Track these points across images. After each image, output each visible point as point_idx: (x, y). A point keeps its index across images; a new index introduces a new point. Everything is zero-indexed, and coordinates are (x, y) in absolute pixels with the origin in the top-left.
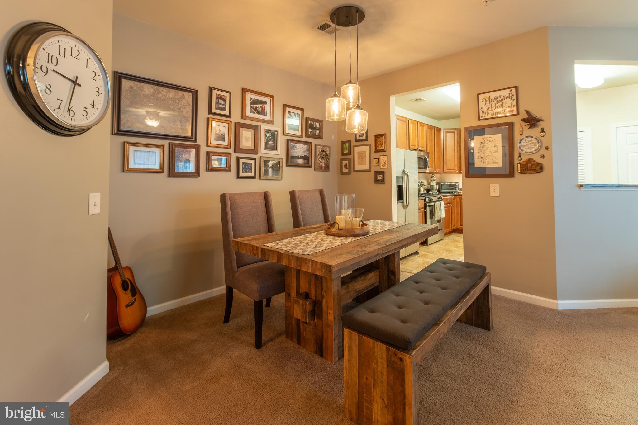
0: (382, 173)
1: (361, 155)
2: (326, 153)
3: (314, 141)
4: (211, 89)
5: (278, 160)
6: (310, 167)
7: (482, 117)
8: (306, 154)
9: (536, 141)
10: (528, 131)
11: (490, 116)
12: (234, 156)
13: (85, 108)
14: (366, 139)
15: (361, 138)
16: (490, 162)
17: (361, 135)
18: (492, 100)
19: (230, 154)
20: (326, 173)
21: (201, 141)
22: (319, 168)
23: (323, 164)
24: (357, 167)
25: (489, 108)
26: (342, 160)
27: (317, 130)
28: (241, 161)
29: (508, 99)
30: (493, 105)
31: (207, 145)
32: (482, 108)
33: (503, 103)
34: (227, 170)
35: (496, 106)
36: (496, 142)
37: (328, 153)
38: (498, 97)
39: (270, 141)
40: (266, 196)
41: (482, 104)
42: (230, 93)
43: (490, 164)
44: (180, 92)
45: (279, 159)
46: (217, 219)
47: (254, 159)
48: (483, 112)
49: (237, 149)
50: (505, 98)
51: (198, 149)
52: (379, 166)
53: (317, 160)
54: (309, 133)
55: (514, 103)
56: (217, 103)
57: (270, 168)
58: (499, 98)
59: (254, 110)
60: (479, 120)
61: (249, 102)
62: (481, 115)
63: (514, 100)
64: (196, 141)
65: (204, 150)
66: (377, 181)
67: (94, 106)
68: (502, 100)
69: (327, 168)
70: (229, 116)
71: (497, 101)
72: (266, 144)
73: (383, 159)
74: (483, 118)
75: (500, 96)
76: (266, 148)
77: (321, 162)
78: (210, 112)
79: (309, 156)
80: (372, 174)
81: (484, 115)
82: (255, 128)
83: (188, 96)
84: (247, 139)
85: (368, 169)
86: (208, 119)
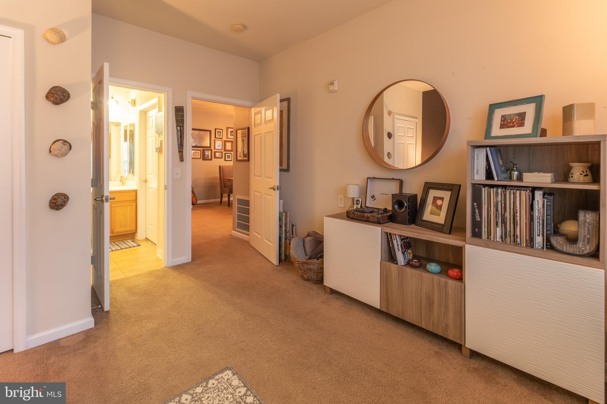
4: (216, 129)
12: (224, 153)
19: (222, 152)
21: (212, 148)
28: (226, 154)
31: (214, 149)
34: (222, 158)
42: (222, 130)
44: (206, 132)
46: (218, 175)
47: (231, 154)
49: (225, 150)
51: (211, 150)
56: (218, 134)
59: (232, 135)
61: (229, 132)
64: (211, 148)
65: (213, 151)
70: (222, 138)
78: (215, 137)
82: (232, 142)
83: (208, 133)
84: (228, 146)
86: (215, 140)
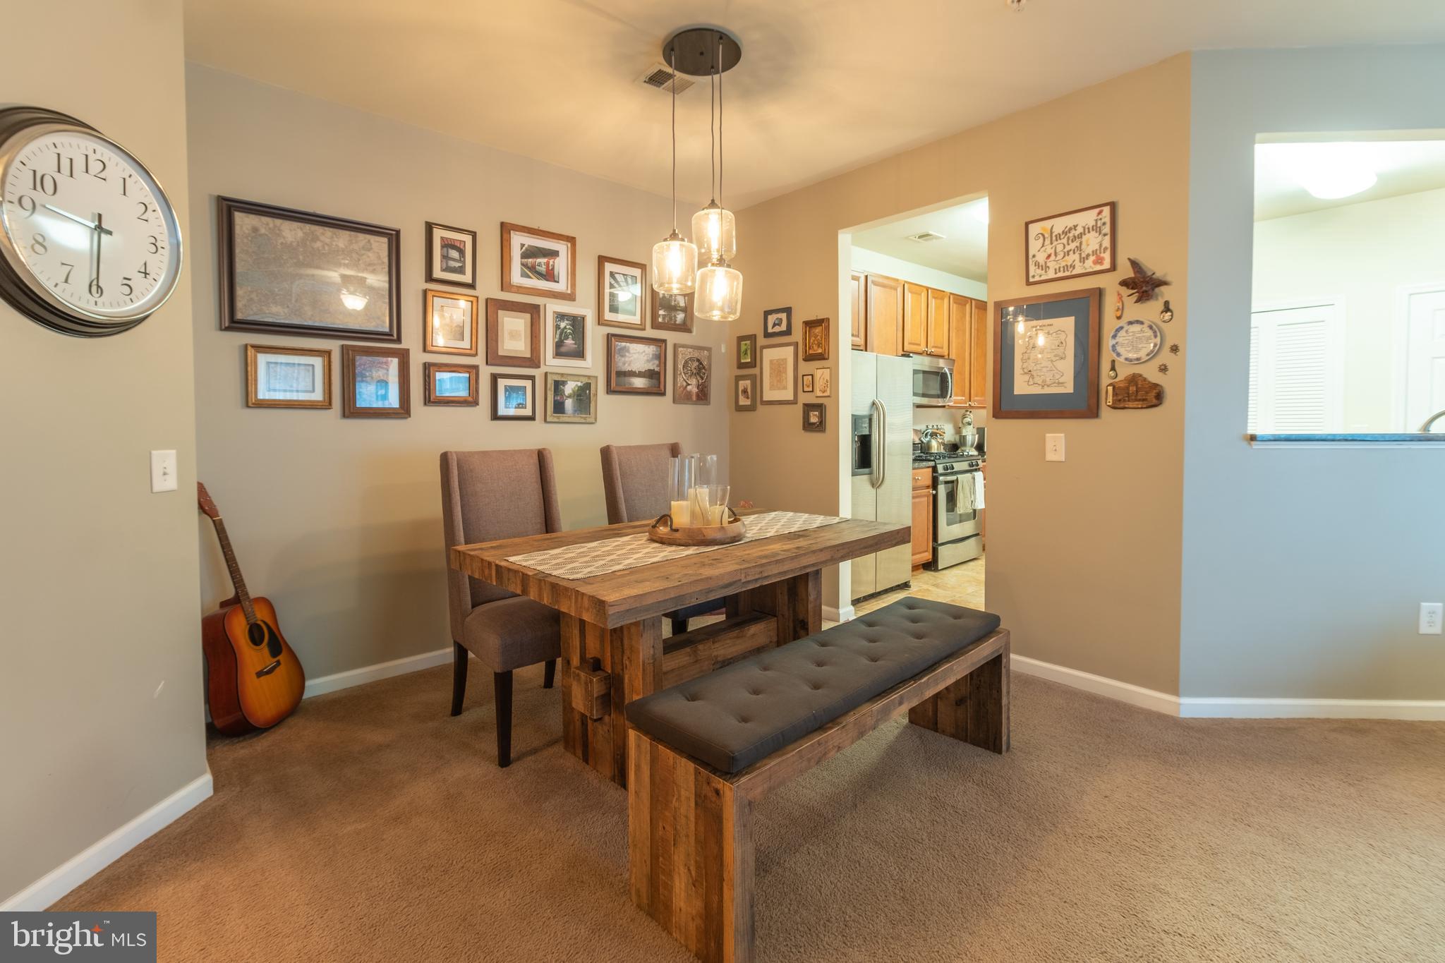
0: (820, 407)
1: (778, 367)
2: (701, 363)
3: (671, 337)
4: (429, 227)
5: (586, 380)
6: (663, 394)
7: (1033, 276)
8: (653, 366)
9: (1150, 333)
10: (1134, 310)
11: (1051, 275)
12: (486, 372)
13: (125, 278)
14: (788, 332)
15: (777, 329)
16: (1048, 383)
17: (776, 322)
18: (1058, 237)
19: (476, 368)
20: (701, 408)
21: (411, 340)
22: (682, 398)
23: (693, 388)
24: (769, 395)
25: (1049, 256)
26: (738, 378)
27: (680, 312)
28: (502, 383)
29: (1093, 234)
30: (1060, 248)
31: (425, 350)
32: (1034, 256)
33: (1081, 243)
34: (472, 401)
35: (1066, 250)
36: (1063, 337)
37: (705, 363)
38: (1070, 229)
39: (567, 338)
40: (542, 458)
41: (1034, 246)
42: (474, 235)
43: (1048, 386)
44: (361, 236)
45: (589, 377)
47: (532, 378)
48: (1037, 264)
49: (492, 357)
50: (1087, 230)
51: (404, 357)
52: (813, 391)
53: (680, 381)
54: (660, 320)
55: (1107, 242)
56: (445, 257)
57: (569, 397)
58: (1073, 232)
59: (531, 270)
60: (1028, 283)
61: (516, 253)
62: (1031, 273)
63: (1105, 235)
64: (399, 340)
65: (417, 359)
66: (808, 426)
67: (146, 273)
68: (1080, 236)
69: (703, 396)
70: (472, 286)
71: (1068, 238)
72: (559, 345)
73: (822, 375)
74: (1037, 279)
75: (1075, 227)
76: (558, 354)
77: (689, 383)
78: (430, 278)
79: (660, 369)
80: (799, 409)
81: (1039, 271)
82: (534, 311)
83: (381, 244)
84: (513, 335)
85: (791, 398)
86: (425, 292)
